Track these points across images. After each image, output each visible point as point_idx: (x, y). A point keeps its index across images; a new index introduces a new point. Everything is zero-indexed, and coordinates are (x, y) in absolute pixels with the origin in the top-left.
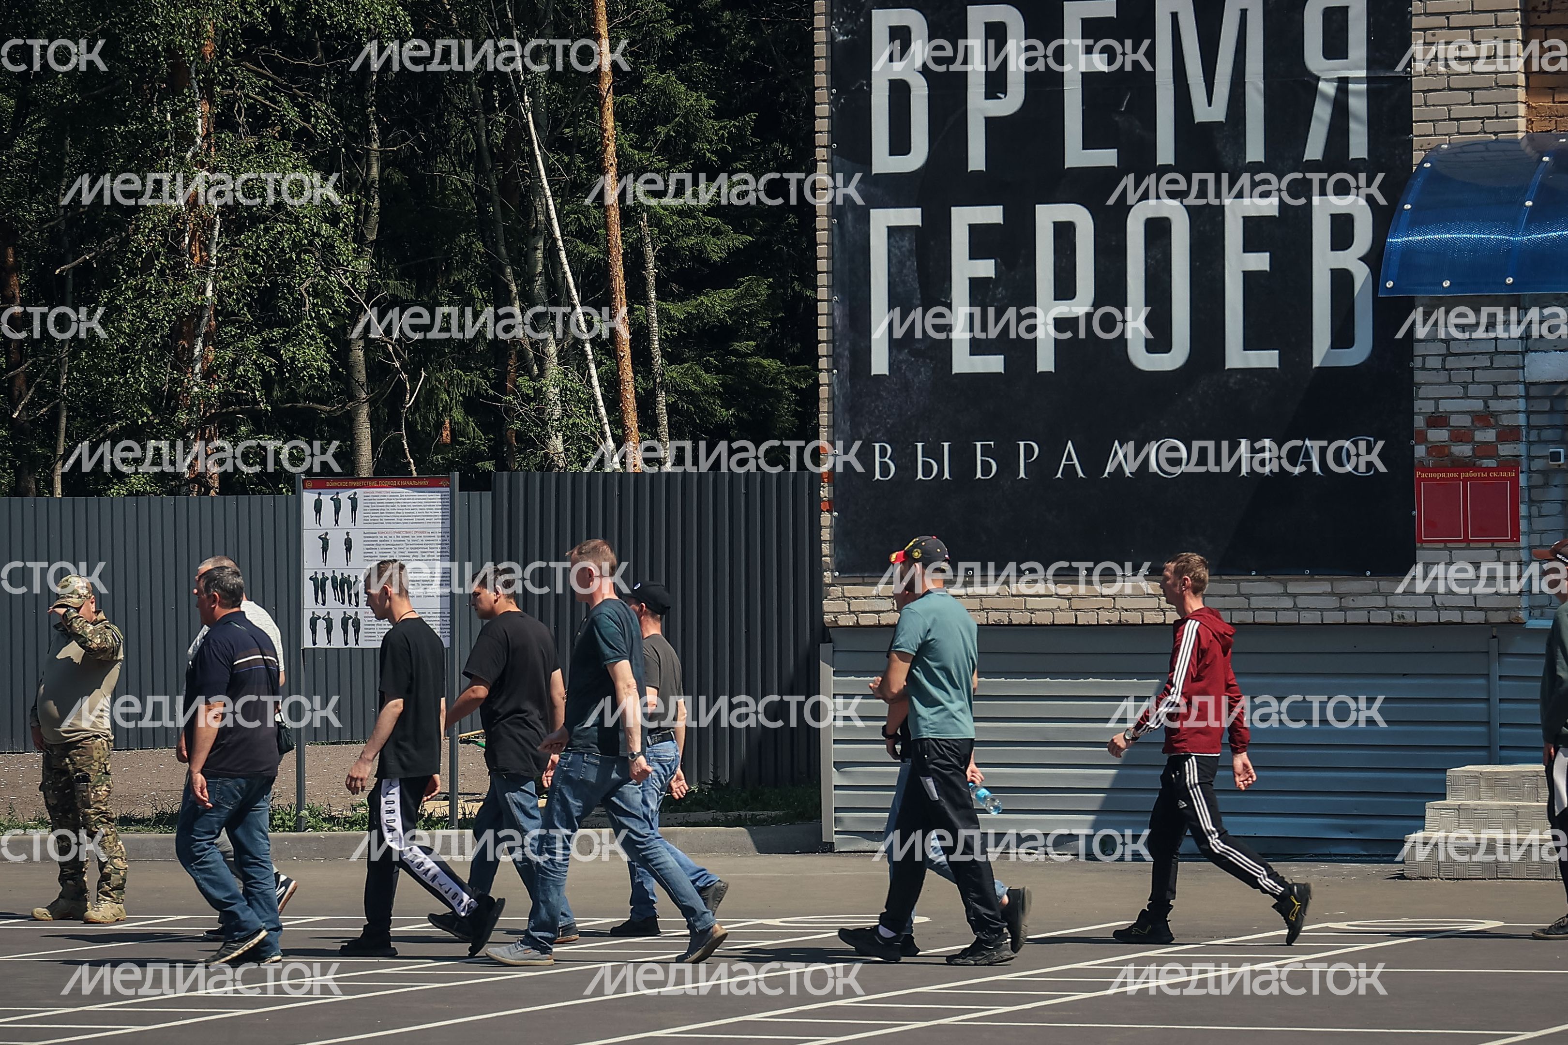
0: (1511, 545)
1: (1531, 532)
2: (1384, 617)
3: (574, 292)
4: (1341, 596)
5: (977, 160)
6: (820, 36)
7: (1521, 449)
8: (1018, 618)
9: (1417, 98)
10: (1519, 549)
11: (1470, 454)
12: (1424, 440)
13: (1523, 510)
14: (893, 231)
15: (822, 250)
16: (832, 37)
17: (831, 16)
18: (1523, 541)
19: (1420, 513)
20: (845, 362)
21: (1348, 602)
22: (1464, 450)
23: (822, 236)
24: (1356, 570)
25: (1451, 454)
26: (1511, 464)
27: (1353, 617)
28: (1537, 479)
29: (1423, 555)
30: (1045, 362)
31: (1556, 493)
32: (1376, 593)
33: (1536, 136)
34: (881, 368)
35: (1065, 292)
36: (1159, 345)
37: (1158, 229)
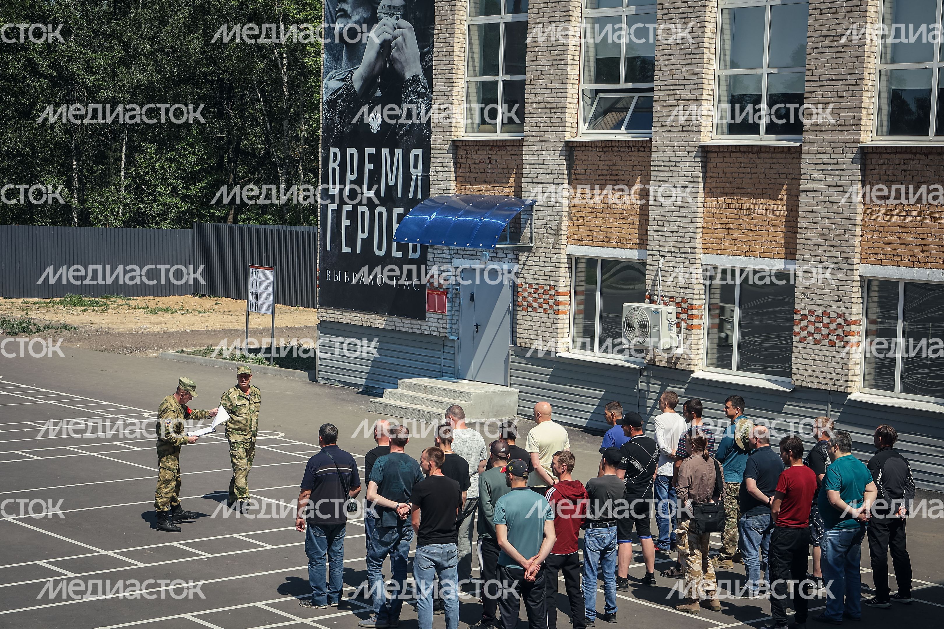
0: (445, 314)
1: (452, 311)
2: (420, 332)
4: (412, 324)
7: (449, 286)
8: (352, 322)
9: (431, 182)
10: (447, 315)
11: (438, 287)
13: (448, 304)
17: (322, 149)
18: (448, 313)
19: (427, 303)
21: (413, 326)
24: (415, 318)
25: (434, 286)
26: (446, 291)
27: (414, 331)
28: (454, 296)
29: (428, 315)
30: (359, 251)
31: (457, 300)
32: (419, 324)
33: (457, 195)
34: (329, 249)
35: (363, 231)
36: (380, 248)
37: (381, 214)
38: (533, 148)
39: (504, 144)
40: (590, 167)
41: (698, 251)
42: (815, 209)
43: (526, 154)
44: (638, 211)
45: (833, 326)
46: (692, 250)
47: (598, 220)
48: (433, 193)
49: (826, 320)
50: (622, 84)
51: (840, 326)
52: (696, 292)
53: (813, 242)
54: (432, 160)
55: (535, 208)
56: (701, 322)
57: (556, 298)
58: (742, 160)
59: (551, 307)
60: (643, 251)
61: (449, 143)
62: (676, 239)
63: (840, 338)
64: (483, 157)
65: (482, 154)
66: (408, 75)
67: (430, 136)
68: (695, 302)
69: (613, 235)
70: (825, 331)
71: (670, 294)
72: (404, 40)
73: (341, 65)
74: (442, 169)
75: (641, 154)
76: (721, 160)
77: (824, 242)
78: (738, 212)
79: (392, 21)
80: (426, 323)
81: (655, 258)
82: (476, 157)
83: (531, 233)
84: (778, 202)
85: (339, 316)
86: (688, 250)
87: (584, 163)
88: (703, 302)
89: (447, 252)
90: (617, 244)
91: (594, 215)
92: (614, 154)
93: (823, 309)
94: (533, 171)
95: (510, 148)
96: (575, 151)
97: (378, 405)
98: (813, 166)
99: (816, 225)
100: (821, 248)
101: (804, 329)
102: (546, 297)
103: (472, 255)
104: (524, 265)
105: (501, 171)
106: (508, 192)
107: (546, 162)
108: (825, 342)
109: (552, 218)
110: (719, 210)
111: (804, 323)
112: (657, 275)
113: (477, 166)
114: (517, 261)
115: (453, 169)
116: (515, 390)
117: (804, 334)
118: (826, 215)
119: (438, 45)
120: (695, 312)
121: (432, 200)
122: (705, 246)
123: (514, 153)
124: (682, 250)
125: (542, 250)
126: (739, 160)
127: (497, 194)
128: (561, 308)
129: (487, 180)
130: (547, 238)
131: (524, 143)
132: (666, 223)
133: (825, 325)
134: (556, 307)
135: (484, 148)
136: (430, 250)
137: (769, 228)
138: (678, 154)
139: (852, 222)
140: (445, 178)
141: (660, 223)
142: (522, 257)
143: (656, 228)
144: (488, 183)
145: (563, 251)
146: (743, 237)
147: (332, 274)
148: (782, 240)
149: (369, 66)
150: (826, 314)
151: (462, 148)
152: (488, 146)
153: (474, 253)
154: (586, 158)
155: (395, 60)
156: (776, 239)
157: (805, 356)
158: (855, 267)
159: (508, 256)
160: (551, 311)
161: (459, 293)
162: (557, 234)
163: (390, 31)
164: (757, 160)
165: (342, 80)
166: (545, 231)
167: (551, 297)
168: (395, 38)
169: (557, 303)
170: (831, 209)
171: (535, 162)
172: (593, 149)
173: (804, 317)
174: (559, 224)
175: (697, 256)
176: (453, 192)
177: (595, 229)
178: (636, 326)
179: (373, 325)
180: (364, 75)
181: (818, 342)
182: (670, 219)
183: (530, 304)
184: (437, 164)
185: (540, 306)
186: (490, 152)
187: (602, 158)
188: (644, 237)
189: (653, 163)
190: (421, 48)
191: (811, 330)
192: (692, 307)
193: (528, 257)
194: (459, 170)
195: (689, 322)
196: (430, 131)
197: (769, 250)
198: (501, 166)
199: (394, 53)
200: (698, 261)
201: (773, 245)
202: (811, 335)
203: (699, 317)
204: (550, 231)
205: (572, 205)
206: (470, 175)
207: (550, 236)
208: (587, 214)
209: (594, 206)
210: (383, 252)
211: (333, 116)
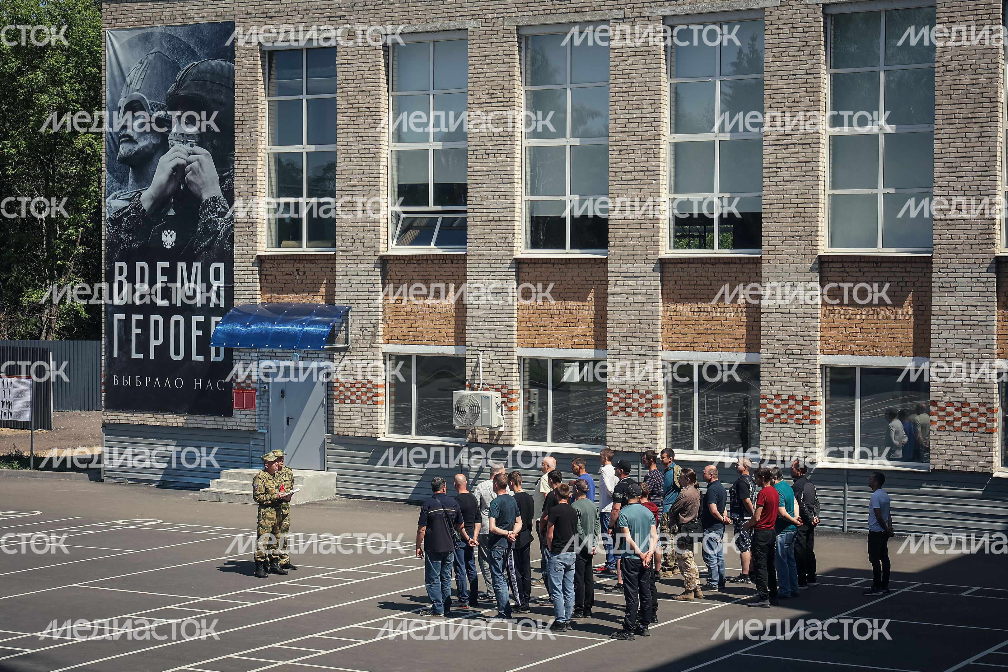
0: (254, 410)
1: (260, 407)
2: (226, 428)
4: (216, 422)
6: (103, 268)
7: (257, 385)
8: (145, 423)
10: (256, 411)
12: (235, 382)
13: (257, 401)
15: (103, 324)
18: (257, 409)
19: (234, 401)
21: (218, 423)
22: (244, 385)
23: (103, 320)
24: (220, 415)
25: (241, 386)
26: (254, 389)
27: (219, 427)
28: (262, 393)
29: (234, 412)
30: (152, 357)
31: (266, 397)
33: (262, 304)
34: (115, 355)
35: (157, 338)
36: (177, 353)
37: (177, 323)
38: (346, 261)
39: (313, 258)
40: (403, 277)
41: (515, 345)
42: (622, 308)
43: (339, 267)
44: (454, 314)
45: (642, 401)
46: (510, 345)
47: (414, 322)
48: (238, 302)
49: (636, 396)
50: (431, 207)
51: (648, 401)
52: (514, 379)
53: (621, 334)
54: (235, 272)
55: (350, 313)
56: (517, 404)
57: (374, 390)
58: (552, 270)
59: (369, 398)
60: (460, 347)
61: (254, 257)
62: (494, 336)
63: (648, 410)
64: (290, 269)
65: (290, 267)
66: (206, 197)
67: (232, 251)
68: (514, 387)
69: (429, 334)
70: (635, 405)
71: (489, 382)
72: (201, 165)
73: (127, 186)
74: (247, 280)
75: (454, 265)
76: (532, 270)
77: (631, 335)
78: (550, 312)
79: (187, 148)
80: (233, 420)
81: (473, 352)
82: (282, 269)
83: (347, 335)
84: (587, 303)
85: (130, 418)
86: (506, 345)
87: (398, 273)
88: (518, 387)
89: (255, 354)
90: (434, 342)
91: (409, 317)
92: (428, 266)
93: (633, 387)
94: (346, 281)
95: (319, 261)
96: (388, 263)
97: (209, 494)
98: (619, 274)
99: (623, 321)
100: (629, 339)
101: (616, 404)
102: (364, 390)
103: (280, 357)
105: (310, 282)
106: (318, 300)
107: (360, 273)
108: (635, 414)
109: (367, 321)
110: (532, 311)
111: (616, 400)
112: (476, 367)
113: (284, 277)
114: (332, 360)
115: (258, 281)
116: (333, 474)
117: (616, 409)
118: (632, 313)
119: (238, 170)
120: (514, 396)
121: (236, 310)
122: (520, 341)
123: (325, 265)
124: (500, 345)
125: (358, 349)
126: (549, 270)
127: (307, 301)
128: (379, 399)
129: (295, 290)
130: (364, 339)
131: (337, 257)
132: (483, 323)
133: (635, 400)
134: (374, 398)
135: (292, 261)
136: (235, 353)
137: (579, 324)
138: (492, 265)
139: (655, 318)
140: (251, 289)
141: (477, 323)
142: (337, 356)
143: (474, 327)
144: (297, 292)
145: (380, 350)
146: (555, 332)
147: (120, 380)
148: (592, 334)
149: (160, 187)
150: (635, 391)
151: (267, 261)
152: (296, 259)
153: (284, 354)
154: (400, 269)
155: (190, 183)
156: (586, 333)
157: (618, 426)
158: (659, 353)
159: (322, 356)
160: (370, 402)
161: (267, 391)
162: (374, 335)
163: (185, 157)
164: (565, 270)
165: (129, 200)
166: (361, 333)
167: (369, 390)
168: (190, 163)
169: (376, 395)
170: (635, 308)
171: (348, 273)
172: (406, 262)
173: (616, 395)
174: (376, 326)
175: (515, 349)
176: (259, 301)
177: (411, 329)
178: (467, 409)
179: (171, 424)
180: (154, 196)
181: (629, 414)
182: (486, 319)
183: (347, 397)
184: (241, 276)
185: (358, 398)
186: (298, 265)
187: (416, 269)
188: (461, 335)
189: (468, 273)
190: (220, 172)
191: (623, 405)
192: (511, 392)
193: (344, 356)
194: (264, 281)
195: (509, 404)
196: (233, 247)
197: (580, 342)
198: (311, 277)
199: (189, 176)
200: (515, 354)
201: (584, 337)
202: (623, 409)
203: (517, 400)
204: (366, 333)
205: (387, 310)
206: (276, 285)
207: (366, 337)
208: (402, 318)
209: (409, 310)
210: (180, 357)
211: (117, 233)
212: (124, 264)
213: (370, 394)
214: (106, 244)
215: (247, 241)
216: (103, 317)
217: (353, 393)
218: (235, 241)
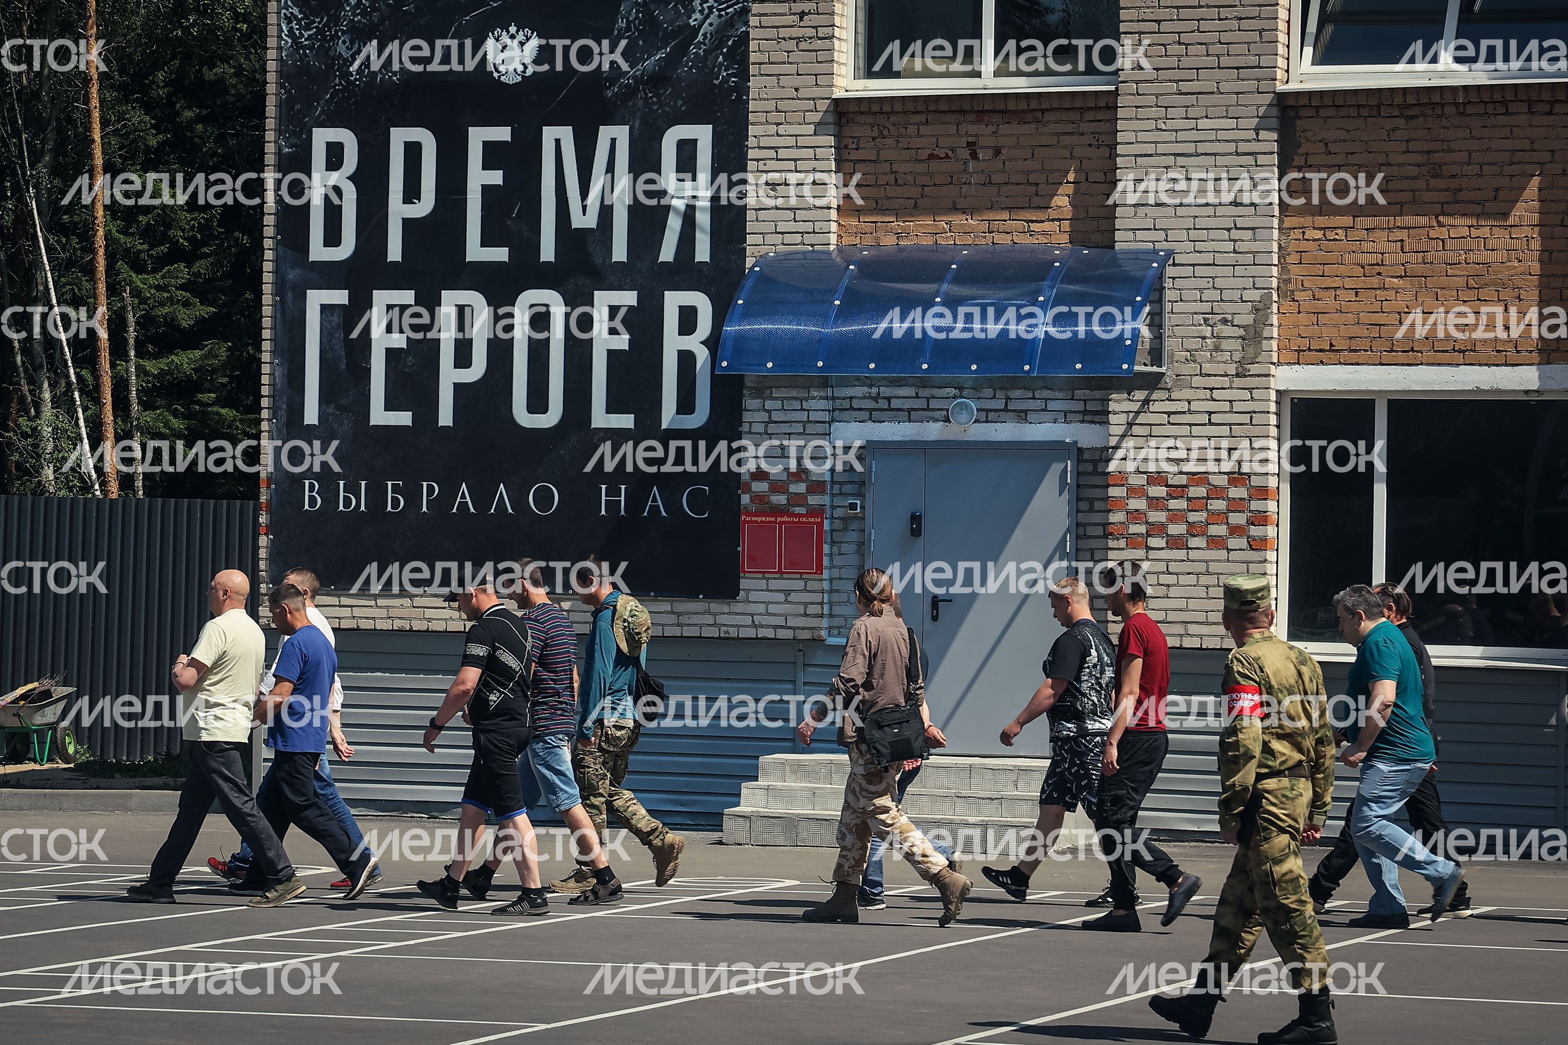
0: (816, 577)
1: (832, 567)
2: (714, 632)
3: (66, 349)
4: (679, 615)
5: (395, 252)
6: (270, 148)
7: (825, 500)
8: (418, 626)
9: (750, 215)
10: (822, 580)
11: (785, 502)
12: (748, 490)
13: (826, 549)
14: (326, 309)
15: (267, 322)
16: (280, 149)
17: (279, 131)
18: (826, 574)
19: (743, 548)
20: (283, 413)
21: (685, 620)
22: (780, 499)
23: (267, 311)
24: (692, 595)
25: (769, 502)
26: (818, 512)
27: (688, 632)
28: (838, 524)
29: (744, 583)
30: (446, 418)
31: (853, 536)
32: (708, 612)
33: (844, 249)
34: (311, 419)
35: (463, 364)
36: (538, 405)
38: (1154, 112)
39: (1023, 106)
43: (1128, 130)
44: (1536, 267)
47: (1391, 294)
48: (760, 245)
54: (751, 154)
55: (1170, 271)
57: (1255, 505)
59: (1235, 530)
60: (1557, 370)
61: (823, 105)
64: (943, 142)
65: (942, 134)
67: (742, 89)
75: (1537, 120)
80: (739, 607)
82: (917, 142)
85: (357, 612)
87: (1333, 147)
89: (823, 404)
91: (1375, 281)
92: (1444, 122)
95: (1048, 116)
96: (1297, 116)
102: (1218, 505)
103: (909, 411)
104: (1130, 425)
105: (1020, 178)
106: (1044, 233)
107: (1201, 148)
109: (1226, 295)
113: (920, 167)
114: (1100, 416)
123: (1070, 128)
125: (1197, 381)
127: (1003, 240)
128: (1271, 531)
129: (961, 203)
130: (1217, 349)
131: (1121, 101)
134: (1255, 531)
135: (951, 118)
136: (751, 403)
142: (1117, 404)
144: (967, 211)
145: (1270, 382)
151: (861, 119)
152: (964, 112)
153: (919, 404)
154: (1342, 135)
159: (1052, 405)
160: (1240, 542)
161: (859, 517)
162: (1253, 336)
166: (1208, 331)
167: (1236, 506)
169: (1261, 519)
171: (1165, 148)
172: (1365, 112)
174: (1261, 310)
176: (832, 240)
177: (1378, 318)
183: (1157, 529)
184: (772, 165)
185: (1194, 530)
186: (972, 129)
187: (1399, 135)
193: (1146, 402)
196: (744, 76)
198: (1021, 165)
204: (1227, 330)
205: (1293, 259)
206: (891, 191)
207: (1225, 345)
208: (1349, 283)
209: (1373, 259)
210: (550, 419)
211: (324, 40)
212: (346, 137)
213: (1238, 519)
214: (280, 73)
215: (796, 56)
216: (267, 299)
217: (1176, 516)
218: (753, 57)
